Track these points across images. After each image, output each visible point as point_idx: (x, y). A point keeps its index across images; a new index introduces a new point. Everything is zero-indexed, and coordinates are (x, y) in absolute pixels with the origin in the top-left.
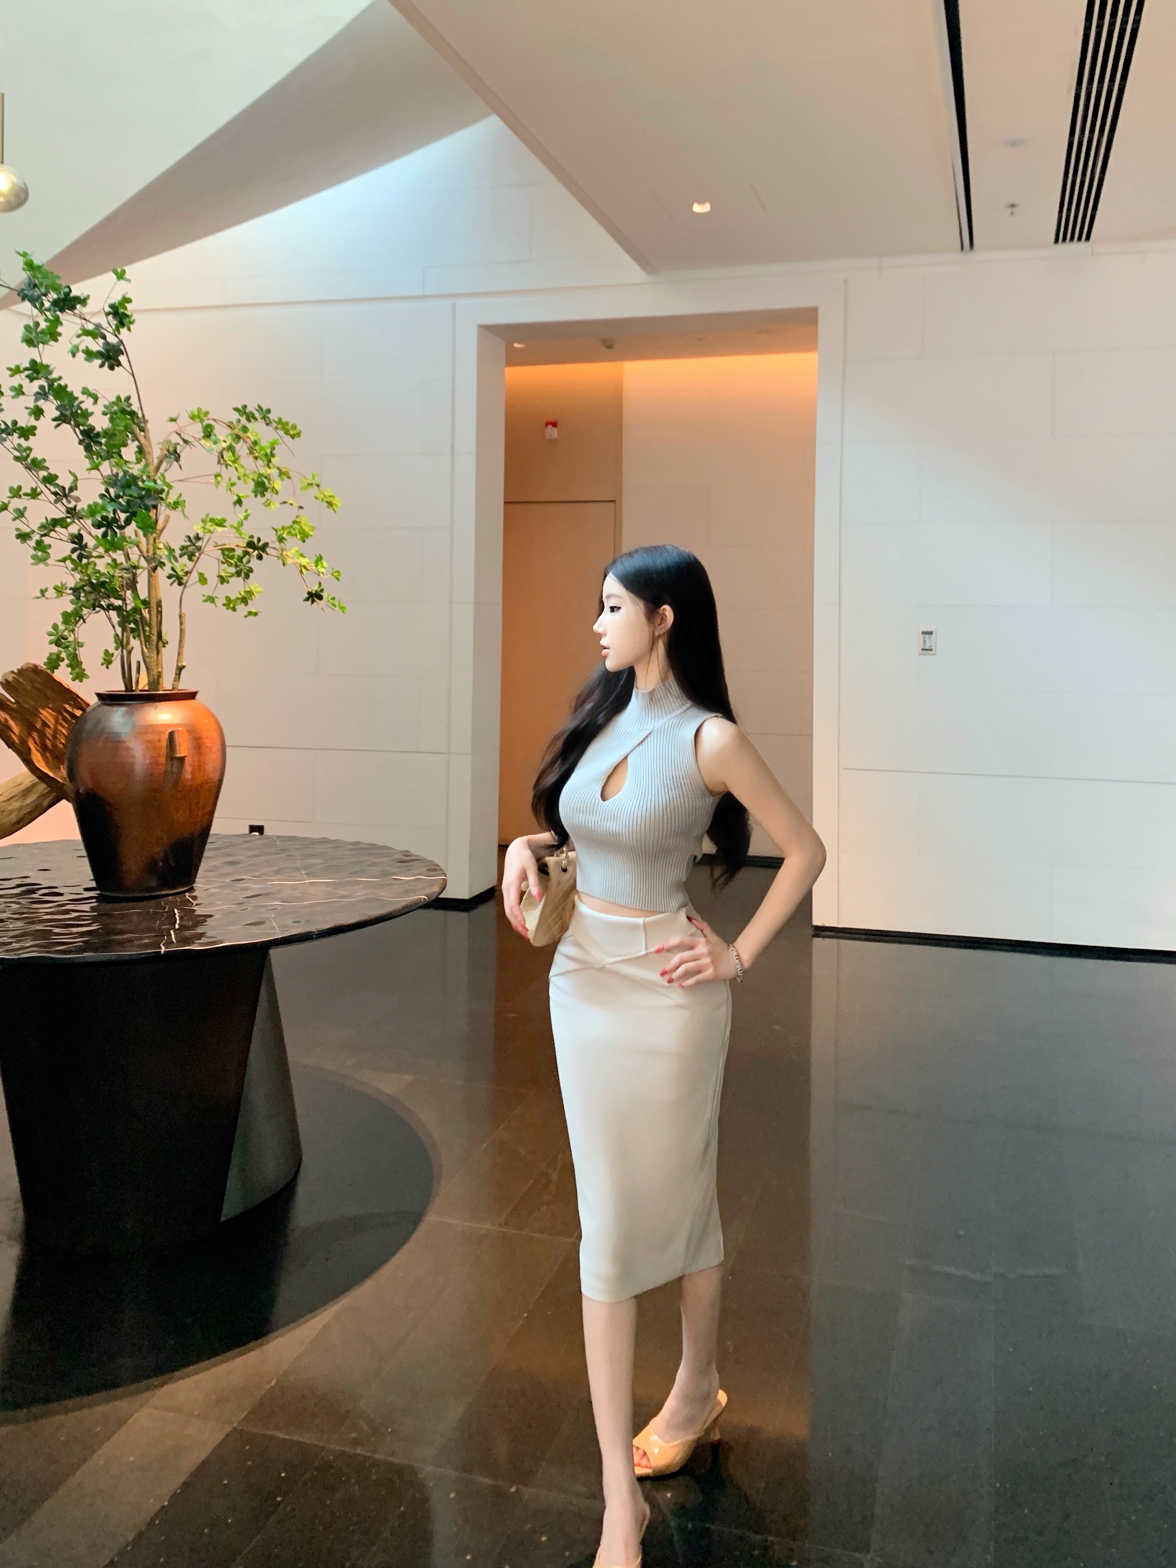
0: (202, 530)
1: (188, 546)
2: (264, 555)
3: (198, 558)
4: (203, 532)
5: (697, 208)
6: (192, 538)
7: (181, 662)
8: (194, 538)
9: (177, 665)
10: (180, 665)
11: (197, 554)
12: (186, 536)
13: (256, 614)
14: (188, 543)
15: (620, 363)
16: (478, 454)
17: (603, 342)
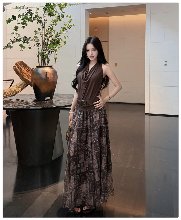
15: (108, 17)
16: (85, 32)
17: (106, 12)
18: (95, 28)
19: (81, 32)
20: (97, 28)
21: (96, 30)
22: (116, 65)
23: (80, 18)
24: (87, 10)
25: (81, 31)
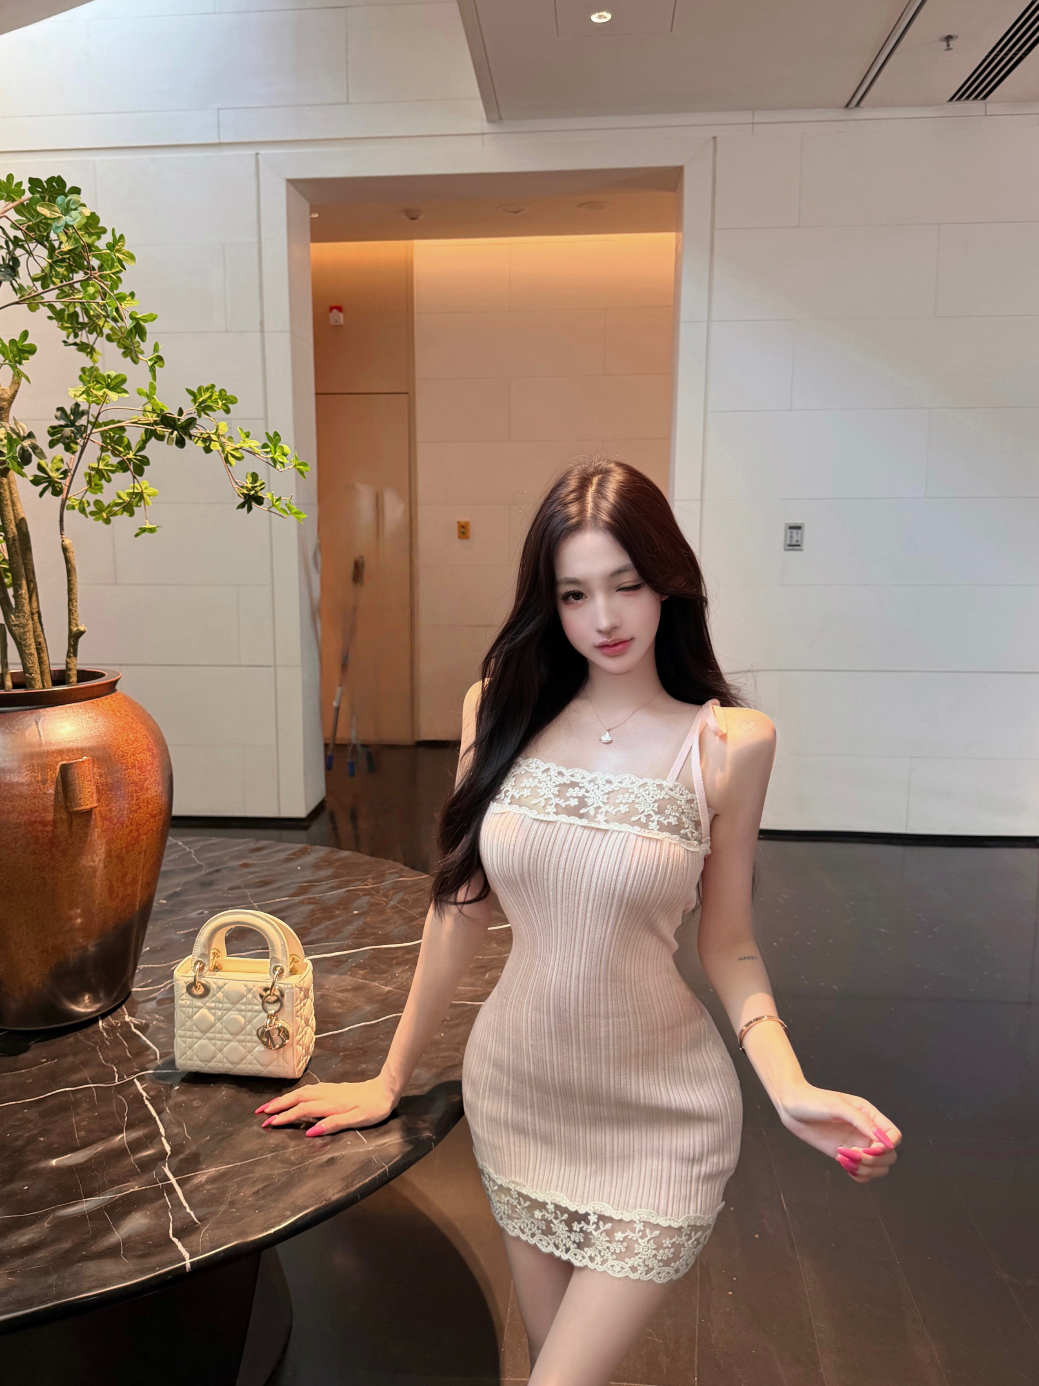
0: (84, 396)
1: (61, 426)
2: (186, 438)
3: (83, 447)
4: (88, 401)
5: (595, 18)
6: (69, 412)
7: (77, 625)
8: (72, 413)
9: (70, 630)
10: (75, 629)
11: (81, 441)
12: (58, 409)
13: (152, 530)
14: (62, 422)
15: (409, 242)
16: (292, 333)
17: (407, 212)
18: (332, 309)
19: (262, 331)
20: (339, 309)
21: (333, 323)
22: (464, 531)
23: (255, 239)
24: (295, 184)
25: (266, 328)
